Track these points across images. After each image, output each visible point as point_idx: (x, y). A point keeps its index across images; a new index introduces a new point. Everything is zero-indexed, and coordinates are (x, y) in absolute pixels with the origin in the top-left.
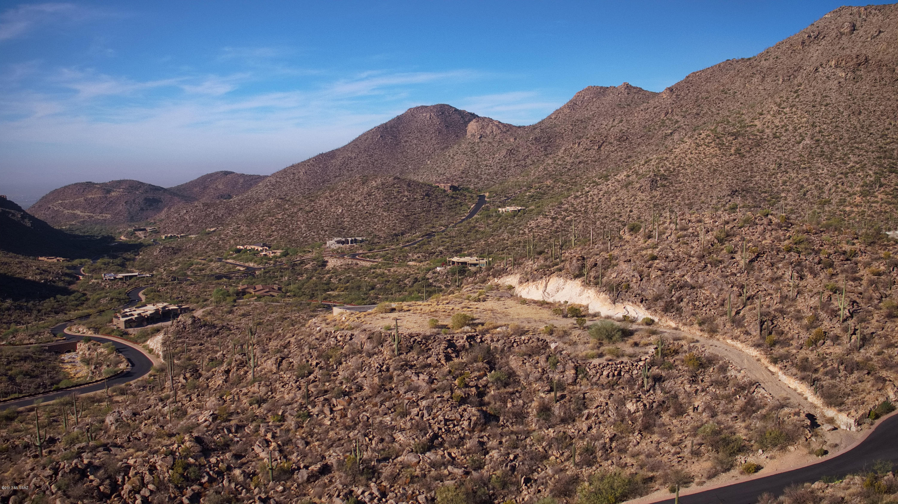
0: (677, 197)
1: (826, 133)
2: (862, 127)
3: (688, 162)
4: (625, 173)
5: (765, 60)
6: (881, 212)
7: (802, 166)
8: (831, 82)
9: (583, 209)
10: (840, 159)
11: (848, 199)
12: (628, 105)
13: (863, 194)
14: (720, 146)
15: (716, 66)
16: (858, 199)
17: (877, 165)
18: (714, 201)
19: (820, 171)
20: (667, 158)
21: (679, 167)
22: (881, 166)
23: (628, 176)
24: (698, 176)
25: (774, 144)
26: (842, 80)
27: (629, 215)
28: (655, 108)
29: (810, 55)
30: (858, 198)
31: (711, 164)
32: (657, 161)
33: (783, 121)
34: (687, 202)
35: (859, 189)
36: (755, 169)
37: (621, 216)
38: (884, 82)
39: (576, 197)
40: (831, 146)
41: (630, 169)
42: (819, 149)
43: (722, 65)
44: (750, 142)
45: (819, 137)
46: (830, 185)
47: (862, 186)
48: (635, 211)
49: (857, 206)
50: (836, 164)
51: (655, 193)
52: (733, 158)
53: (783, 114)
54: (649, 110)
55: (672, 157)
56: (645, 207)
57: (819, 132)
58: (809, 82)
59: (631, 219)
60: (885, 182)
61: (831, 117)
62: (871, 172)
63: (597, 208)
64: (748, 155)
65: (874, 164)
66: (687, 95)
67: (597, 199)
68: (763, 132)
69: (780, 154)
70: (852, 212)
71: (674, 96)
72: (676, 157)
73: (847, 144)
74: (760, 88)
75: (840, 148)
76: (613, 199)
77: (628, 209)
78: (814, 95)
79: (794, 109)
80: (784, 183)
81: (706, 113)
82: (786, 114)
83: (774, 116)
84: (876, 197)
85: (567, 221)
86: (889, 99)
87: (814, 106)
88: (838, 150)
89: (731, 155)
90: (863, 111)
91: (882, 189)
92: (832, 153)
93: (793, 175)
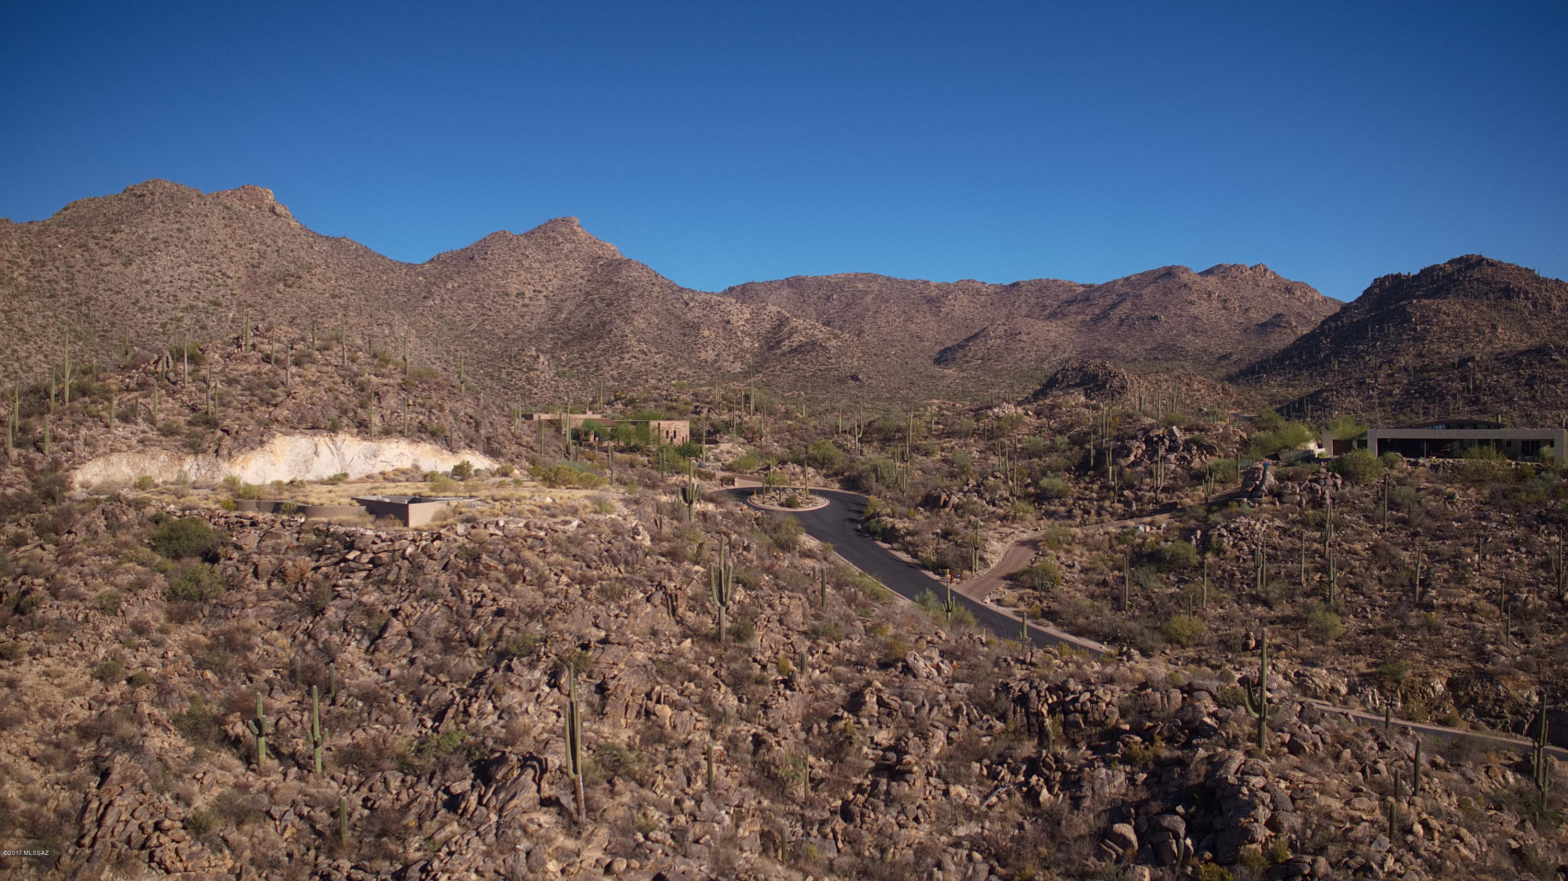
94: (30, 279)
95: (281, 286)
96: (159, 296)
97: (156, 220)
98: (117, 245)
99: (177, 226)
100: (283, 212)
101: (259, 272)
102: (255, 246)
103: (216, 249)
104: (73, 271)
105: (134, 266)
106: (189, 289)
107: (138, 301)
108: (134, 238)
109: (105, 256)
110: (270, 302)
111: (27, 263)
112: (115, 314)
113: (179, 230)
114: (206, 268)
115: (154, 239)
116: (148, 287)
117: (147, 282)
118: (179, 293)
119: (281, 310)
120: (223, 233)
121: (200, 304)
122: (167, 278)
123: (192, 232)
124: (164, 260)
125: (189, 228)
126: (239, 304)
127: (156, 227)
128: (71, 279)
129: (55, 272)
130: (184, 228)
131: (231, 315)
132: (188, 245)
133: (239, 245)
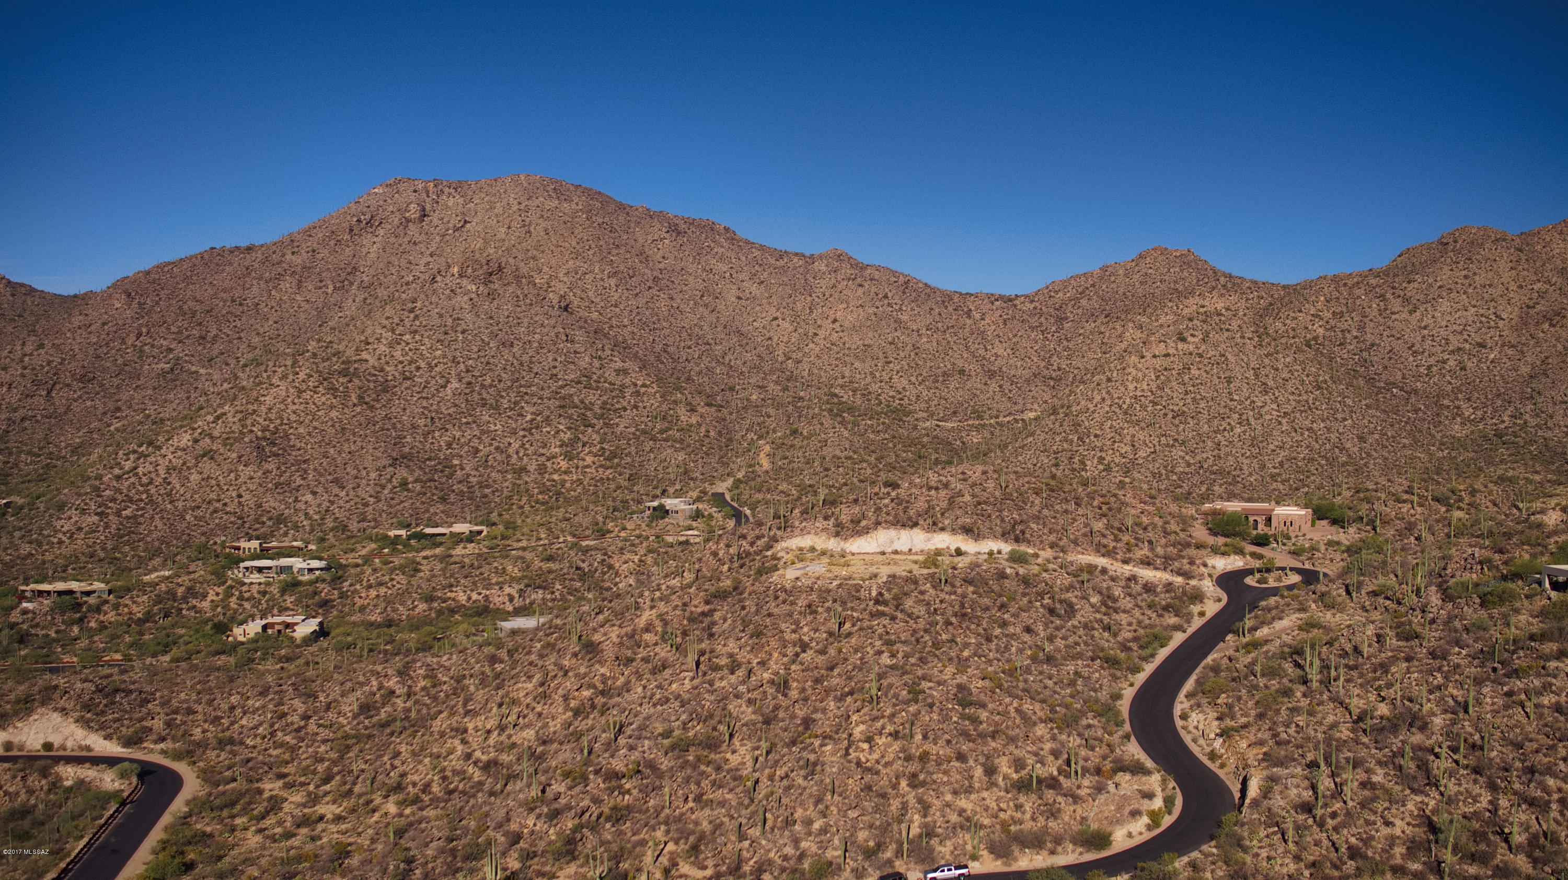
0: (305, 471)
1: (476, 373)
2: (521, 364)
3: (293, 417)
4: (188, 437)
5: (293, 253)
6: (602, 479)
7: (464, 420)
8: (459, 299)
9: (144, 496)
10: (511, 409)
11: (549, 464)
12: (20, 316)
13: (569, 457)
14: (333, 390)
15: (196, 256)
16: (564, 465)
17: (565, 418)
18: (373, 475)
19: (493, 428)
20: (255, 411)
21: (282, 424)
22: (570, 418)
23: (196, 441)
24: (320, 438)
25: (406, 388)
26: (473, 296)
27: (240, 503)
28: (104, 324)
29: (364, 250)
30: (562, 463)
31: (332, 419)
32: (239, 416)
33: (407, 354)
34: (330, 478)
35: (557, 450)
36: (399, 426)
37: (225, 504)
38: (528, 301)
39: (118, 478)
40: (491, 390)
41: (194, 429)
42: (475, 395)
43: (206, 257)
44: (372, 385)
45: (469, 378)
46: (516, 445)
47: (561, 446)
48: (246, 496)
49: (566, 473)
50: (509, 417)
51: (267, 466)
52: (358, 409)
53: (403, 344)
54: (93, 328)
55: (263, 409)
56: (261, 490)
57: (468, 371)
58: (427, 296)
59: (246, 509)
60: (585, 439)
61: (475, 349)
62: (561, 427)
63: (169, 494)
64: (378, 406)
65: (560, 416)
66: (157, 303)
67: (160, 480)
68: (382, 370)
69: (425, 404)
70: (565, 481)
71: (135, 305)
72: (270, 409)
73: (511, 387)
74: (298, 298)
75: (504, 394)
76: (195, 477)
77: (234, 494)
78: (441, 316)
79: (418, 337)
80: (449, 445)
81: (216, 336)
82: (408, 344)
83: (390, 346)
84: (584, 460)
85: (128, 518)
86: (542, 325)
87: (446, 333)
88: (502, 397)
89: (355, 405)
90: (516, 342)
91: (587, 450)
92: (497, 401)
93: (458, 434)
94: (1327, 330)
95: (1546, 326)
96: (1433, 340)
98: (1409, 294)
99: (1464, 273)
101: (1532, 312)
102: (1536, 287)
103: (1496, 292)
104: (1366, 320)
105: (1418, 314)
106: (1461, 333)
107: (1413, 346)
108: (1424, 286)
109: (1396, 304)
110: (1532, 343)
111: (1329, 315)
112: (1390, 358)
113: (1466, 277)
114: (1481, 311)
115: (1440, 287)
116: (1426, 332)
117: (1425, 328)
118: (1451, 337)
119: (1539, 349)
120: (1507, 276)
121: (1467, 346)
122: (1444, 323)
123: (1477, 278)
124: (1444, 305)
125: (1475, 274)
126: (1503, 346)
127: (1445, 275)
128: (1361, 328)
129: (1350, 322)
130: (1470, 274)
131: (1492, 356)
132: (1470, 291)
133: (1521, 287)
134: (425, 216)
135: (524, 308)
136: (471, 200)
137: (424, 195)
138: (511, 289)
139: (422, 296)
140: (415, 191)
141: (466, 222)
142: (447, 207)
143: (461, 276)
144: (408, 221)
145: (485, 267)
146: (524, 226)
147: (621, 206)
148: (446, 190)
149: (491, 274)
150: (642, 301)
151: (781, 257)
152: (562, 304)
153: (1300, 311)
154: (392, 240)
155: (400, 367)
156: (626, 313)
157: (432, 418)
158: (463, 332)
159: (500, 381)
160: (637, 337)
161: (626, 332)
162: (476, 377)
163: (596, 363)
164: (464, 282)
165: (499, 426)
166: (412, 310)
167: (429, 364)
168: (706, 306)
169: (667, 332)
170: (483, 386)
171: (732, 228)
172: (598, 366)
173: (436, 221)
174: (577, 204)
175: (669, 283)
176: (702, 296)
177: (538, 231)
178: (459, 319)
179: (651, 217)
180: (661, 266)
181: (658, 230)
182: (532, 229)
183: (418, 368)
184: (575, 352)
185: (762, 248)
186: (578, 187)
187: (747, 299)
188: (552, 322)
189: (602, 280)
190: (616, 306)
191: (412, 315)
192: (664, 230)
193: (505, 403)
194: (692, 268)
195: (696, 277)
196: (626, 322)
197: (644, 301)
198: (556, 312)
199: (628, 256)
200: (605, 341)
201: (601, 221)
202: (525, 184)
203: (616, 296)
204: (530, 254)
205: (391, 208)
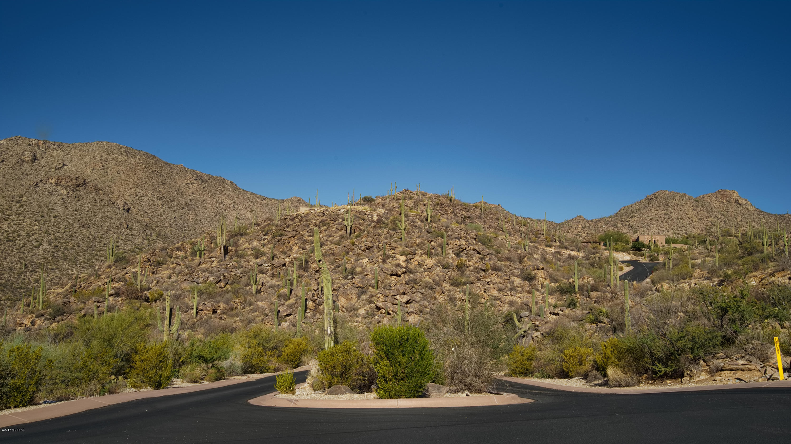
1: (62, 241)
2: (95, 238)
7: (50, 267)
8: (54, 198)
10: (85, 263)
26: (64, 197)
33: (12, 226)
38: (103, 204)
40: (72, 251)
42: (60, 253)
45: (56, 243)
50: (83, 267)
53: (10, 221)
57: (56, 239)
58: (31, 194)
61: (63, 227)
69: (21, 256)
73: (86, 250)
75: (81, 254)
78: (40, 206)
79: (21, 218)
82: (13, 221)
86: (111, 218)
87: (42, 217)
88: (79, 255)
90: (92, 225)
92: (75, 258)
97: (653, 210)
98: (632, 224)
99: (664, 212)
100: (744, 202)
102: (710, 219)
103: (685, 222)
108: (641, 219)
111: (585, 235)
113: (666, 214)
114: (677, 232)
115: (651, 219)
120: (691, 214)
123: (673, 215)
125: (671, 213)
127: (653, 213)
130: (669, 213)
132: (669, 221)
133: (701, 219)
134: (35, 159)
135: (99, 207)
136: (69, 153)
137: (36, 148)
138: (91, 196)
139: (27, 194)
140: (30, 145)
141: (64, 165)
142: (52, 155)
143: (56, 184)
144: (23, 161)
145: (74, 181)
146: (104, 169)
147: (167, 164)
148: (52, 146)
149: (78, 186)
150: (178, 215)
151: (264, 199)
152: (126, 208)
153: (568, 232)
154: (11, 171)
155: (5, 234)
156: (167, 220)
157: (26, 265)
158: (55, 217)
159: (79, 246)
160: (174, 233)
161: (167, 230)
162: (62, 243)
163: (146, 242)
164: (59, 188)
165: (75, 272)
166: (18, 202)
167: (28, 234)
168: (218, 221)
169: (193, 232)
170: (66, 248)
171: (235, 183)
172: (147, 244)
173: (43, 163)
174: (139, 159)
175: (195, 208)
176: (216, 216)
177: (112, 172)
178: (52, 209)
179: (186, 171)
180: (191, 198)
181: (190, 178)
182: (109, 170)
183: (19, 235)
184: (132, 235)
185: (253, 194)
186: (140, 151)
187: (243, 219)
188: (119, 216)
189: (153, 201)
190: (161, 216)
191: (18, 205)
192: (194, 178)
193: (81, 259)
194: (210, 200)
195: (212, 206)
196: (167, 224)
197: (179, 215)
198: (121, 211)
199: (171, 190)
200: (152, 231)
201: (154, 169)
202: (106, 147)
203: (162, 210)
204: (106, 184)
205: (11, 153)
